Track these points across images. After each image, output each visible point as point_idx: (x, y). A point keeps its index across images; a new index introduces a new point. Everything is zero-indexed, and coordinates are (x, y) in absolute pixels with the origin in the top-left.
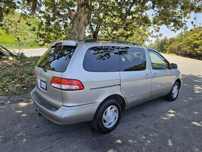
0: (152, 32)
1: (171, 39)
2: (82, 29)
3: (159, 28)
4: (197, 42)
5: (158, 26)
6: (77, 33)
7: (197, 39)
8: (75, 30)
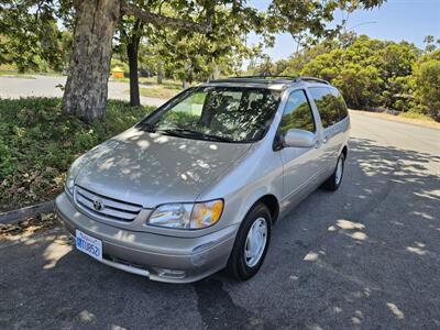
0: (261, 45)
1: (279, 64)
2: (105, 28)
3: (272, 38)
4: (327, 70)
5: (271, 35)
6: (93, 38)
7: (328, 65)
8: (86, 29)
